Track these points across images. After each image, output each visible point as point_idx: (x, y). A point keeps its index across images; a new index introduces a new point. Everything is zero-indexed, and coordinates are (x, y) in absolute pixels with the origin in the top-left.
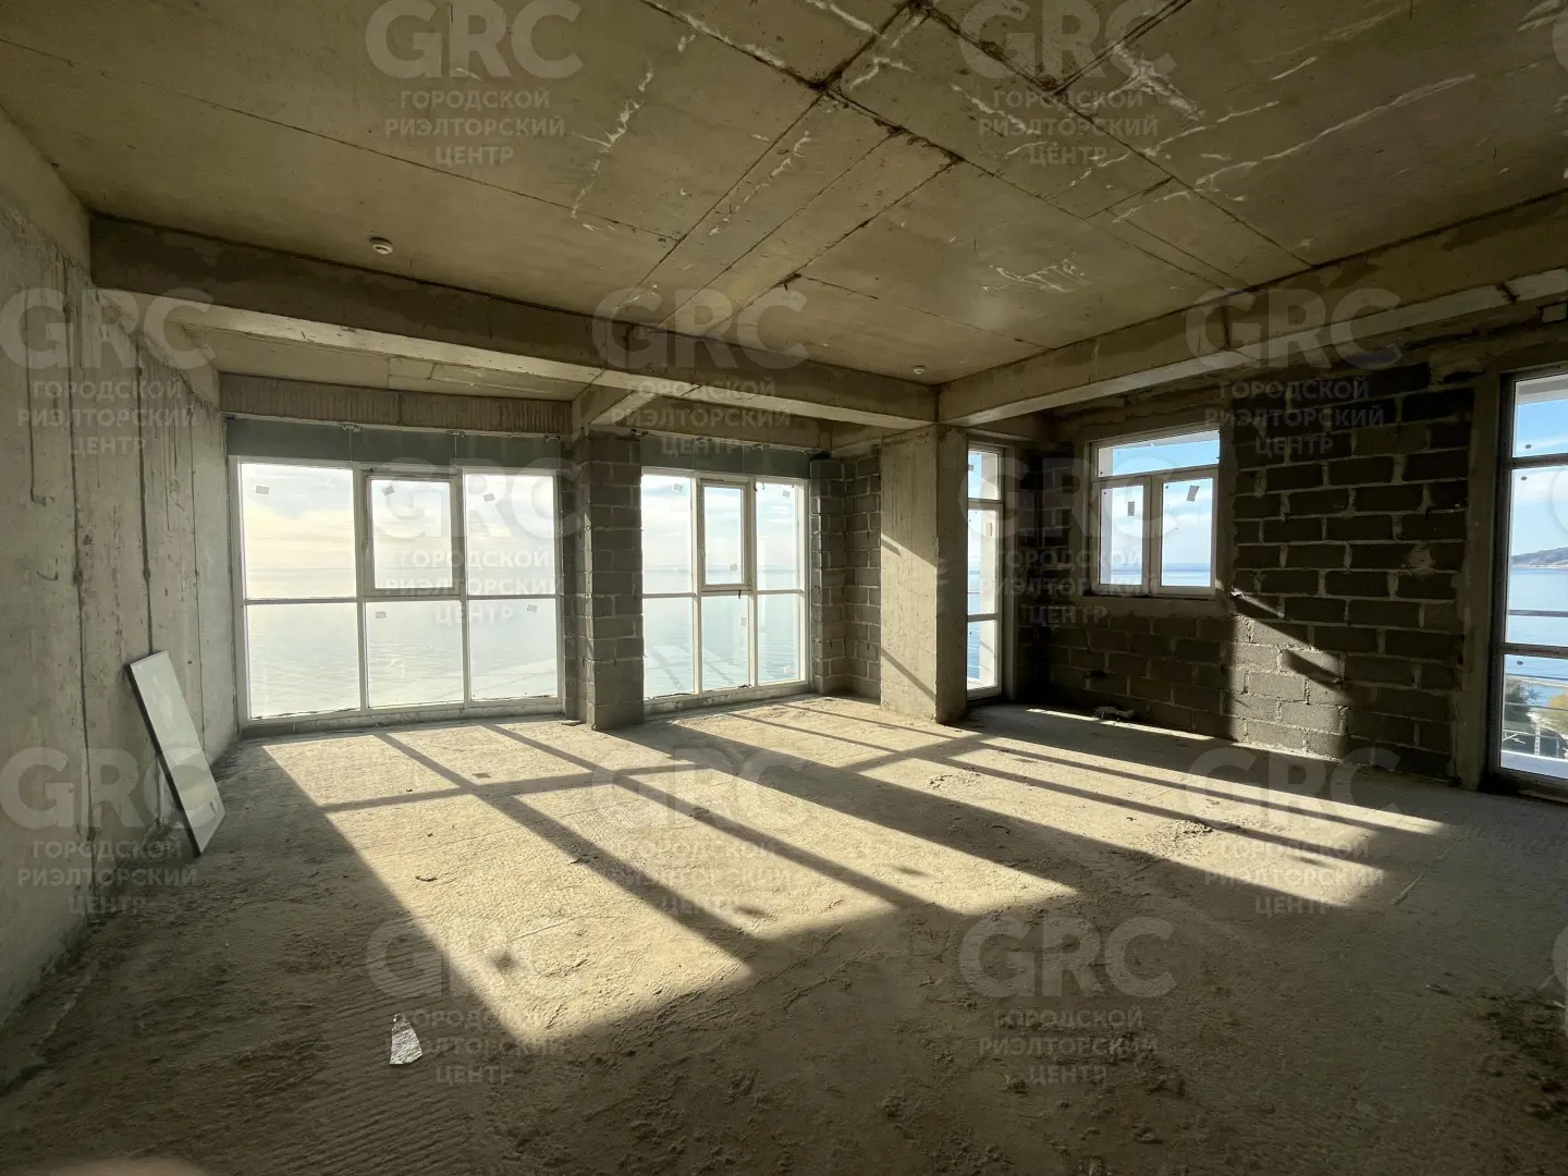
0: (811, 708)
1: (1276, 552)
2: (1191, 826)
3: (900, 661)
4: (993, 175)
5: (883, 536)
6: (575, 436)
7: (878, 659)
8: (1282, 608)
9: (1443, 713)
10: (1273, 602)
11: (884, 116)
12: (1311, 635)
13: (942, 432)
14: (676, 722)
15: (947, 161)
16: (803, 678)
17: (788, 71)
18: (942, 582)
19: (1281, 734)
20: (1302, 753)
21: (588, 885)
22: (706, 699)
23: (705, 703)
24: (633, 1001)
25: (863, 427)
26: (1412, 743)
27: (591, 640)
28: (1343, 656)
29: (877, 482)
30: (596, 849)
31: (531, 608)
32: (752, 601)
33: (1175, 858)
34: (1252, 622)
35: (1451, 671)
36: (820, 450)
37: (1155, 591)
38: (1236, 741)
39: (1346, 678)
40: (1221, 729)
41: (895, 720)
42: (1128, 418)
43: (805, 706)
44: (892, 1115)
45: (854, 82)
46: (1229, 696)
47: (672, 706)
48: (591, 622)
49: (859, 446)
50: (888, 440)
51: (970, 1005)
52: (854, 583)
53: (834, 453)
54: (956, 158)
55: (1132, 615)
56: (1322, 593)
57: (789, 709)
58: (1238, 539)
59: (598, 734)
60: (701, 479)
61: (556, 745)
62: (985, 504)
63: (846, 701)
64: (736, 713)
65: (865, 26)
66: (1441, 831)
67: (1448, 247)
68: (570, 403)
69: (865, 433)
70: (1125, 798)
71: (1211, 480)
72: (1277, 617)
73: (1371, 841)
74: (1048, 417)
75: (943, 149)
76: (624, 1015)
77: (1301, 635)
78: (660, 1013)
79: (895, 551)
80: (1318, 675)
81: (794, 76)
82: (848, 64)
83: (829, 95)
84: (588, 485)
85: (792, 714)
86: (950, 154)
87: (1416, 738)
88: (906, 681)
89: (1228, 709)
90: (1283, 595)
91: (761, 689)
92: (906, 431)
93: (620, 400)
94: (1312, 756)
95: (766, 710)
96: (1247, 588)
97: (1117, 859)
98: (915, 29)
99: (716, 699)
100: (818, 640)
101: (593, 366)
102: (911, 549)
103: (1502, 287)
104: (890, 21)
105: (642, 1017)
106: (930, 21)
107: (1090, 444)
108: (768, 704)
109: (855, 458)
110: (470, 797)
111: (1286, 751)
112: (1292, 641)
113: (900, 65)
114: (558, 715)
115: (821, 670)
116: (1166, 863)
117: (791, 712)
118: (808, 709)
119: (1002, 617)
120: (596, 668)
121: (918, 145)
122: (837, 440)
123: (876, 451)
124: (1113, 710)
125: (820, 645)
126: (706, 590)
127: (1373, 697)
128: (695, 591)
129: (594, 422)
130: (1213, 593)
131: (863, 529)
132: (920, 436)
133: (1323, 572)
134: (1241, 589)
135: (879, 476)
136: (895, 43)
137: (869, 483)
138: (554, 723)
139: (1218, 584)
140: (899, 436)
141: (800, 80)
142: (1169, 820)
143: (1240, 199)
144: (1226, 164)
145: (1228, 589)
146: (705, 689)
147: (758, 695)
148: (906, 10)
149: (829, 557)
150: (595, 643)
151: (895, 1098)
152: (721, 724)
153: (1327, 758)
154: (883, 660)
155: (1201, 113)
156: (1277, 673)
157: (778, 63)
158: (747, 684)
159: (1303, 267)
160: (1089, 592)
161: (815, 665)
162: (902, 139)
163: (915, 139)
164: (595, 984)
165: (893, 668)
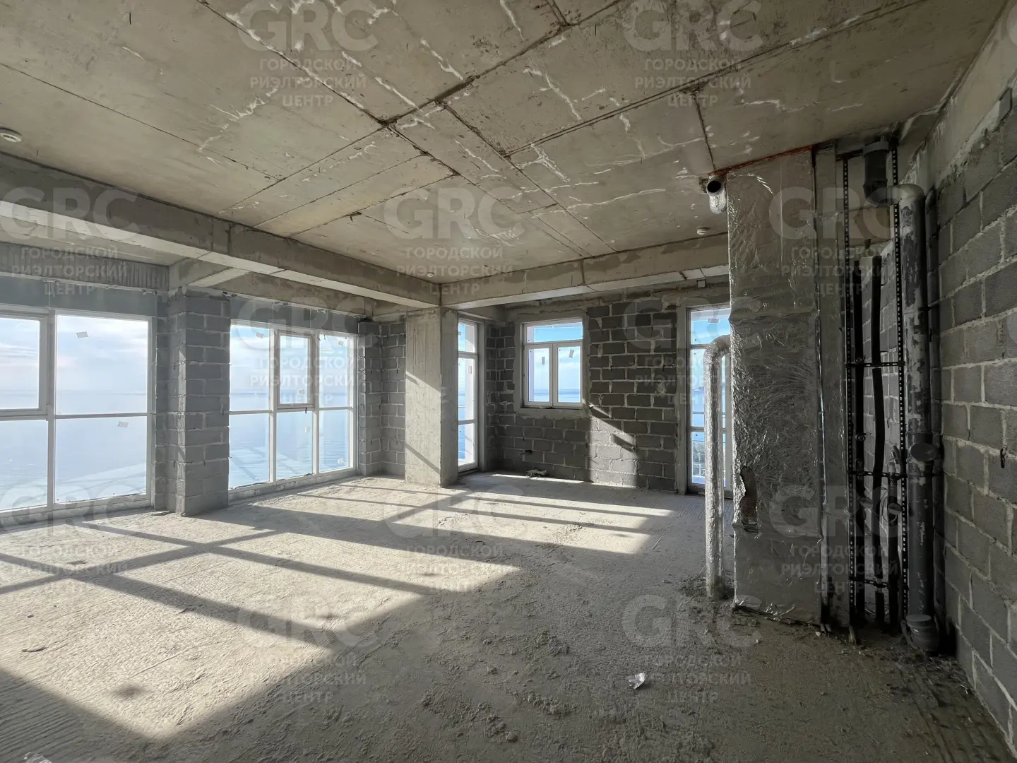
0: (359, 485)
1: (607, 384)
2: (573, 527)
3: (418, 451)
4: (475, 185)
5: (407, 373)
6: (172, 293)
7: (403, 450)
8: (610, 413)
9: (671, 460)
10: (607, 410)
11: (418, 145)
12: (622, 426)
13: (444, 312)
14: (255, 504)
15: (452, 173)
16: (352, 466)
17: (366, 111)
18: (444, 401)
19: (611, 477)
20: (620, 485)
21: (197, 625)
22: (279, 486)
23: (278, 489)
24: (247, 689)
25: (394, 304)
26: (661, 475)
27: (183, 447)
28: (635, 436)
29: (403, 339)
30: (200, 599)
31: (120, 424)
32: (315, 416)
33: (565, 544)
34: (598, 420)
35: (674, 440)
36: (365, 316)
37: (556, 405)
38: (593, 482)
39: (637, 446)
40: (587, 477)
41: (415, 488)
42: (541, 312)
43: (354, 484)
44: (427, 705)
45: (402, 126)
46: (589, 459)
47: (252, 493)
48: (184, 434)
49: (393, 316)
50: (410, 314)
51: (467, 638)
52: (387, 402)
53: (374, 319)
54: (456, 173)
55: (545, 418)
56: (626, 405)
57: (343, 487)
58: (591, 378)
59: (188, 519)
60: (278, 330)
61: (150, 531)
62: (468, 355)
63: (381, 479)
64: (302, 493)
65: (411, 103)
66: (671, 514)
67: (664, 253)
68: (167, 267)
69: (396, 308)
70: (543, 517)
71: (579, 347)
72: (608, 417)
73: (646, 522)
74: (502, 308)
75: (450, 168)
76: (241, 700)
77: (618, 425)
78: (269, 692)
79: (415, 381)
80: (627, 446)
81: (369, 114)
82: (401, 117)
83: (388, 128)
84: (185, 330)
85: (345, 490)
86: (454, 171)
87: (663, 474)
88: (421, 462)
89: (589, 466)
90: (611, 407)
91: (322, 475)
92: (422, 310)
93: (218, 272)
94: (625, 486)
95: (326, 489)
96: (596, 403)
97: (539, 550)
98: (438, 111)
99: (287, 485)
100: (362, 440)
101: (200, 248)
102: (425, 381)
103: (681, 273)
104: (425, 105)
105: (256, 698)
106: (446, 110)
107: (523, 324)
108: (328, 485)
109: (389, 322)
110: (68, 581)
111: (614, 485)
112: (615, 429)
113: (429, 125)
114: (148, 508)
115: (364, 459)
116: (562, 547)
117: (344, 489)
118: (356, 486)
119: (478, 421)
120: (187, 469)
121: (435, 163)
122: (377, 311)
123: (403, 319)
124: (536, 471)
125: (364, 444)
126: (279, 407)
127: (647, 454)
128: (272, 409)
129: (191, 284)
130: (581, 405)
131: (393, 368)
132: (430, 313)
133: (626, 395)
134: (593, 404)
135: (405, 336)
136: (427, 115)
137: (397, 339)
138: (145, 515)
139: (584, 401)
140: (418, 313)
141: (373, 117)
142: (563, 525)
143: (586, 218)
144: (580, 203)
145: (588, 404)
146: (278, 478)
147: (319, 479)
148: (434, 102)
149: (371, 386)
150: (187, 449)
151: (428, 696)
152: (293, 501)
153: (630, 486)
154: (407, 451)
155: (569, 180)
156: (609, 445)
157: (360, 106)
158: (311, 473)
159: (611, 251)
160: (523, 406)
161: (360, 456)
162: (428, 158)
163: (435, 159)
164: (215, 687)
165: (413, 455)
